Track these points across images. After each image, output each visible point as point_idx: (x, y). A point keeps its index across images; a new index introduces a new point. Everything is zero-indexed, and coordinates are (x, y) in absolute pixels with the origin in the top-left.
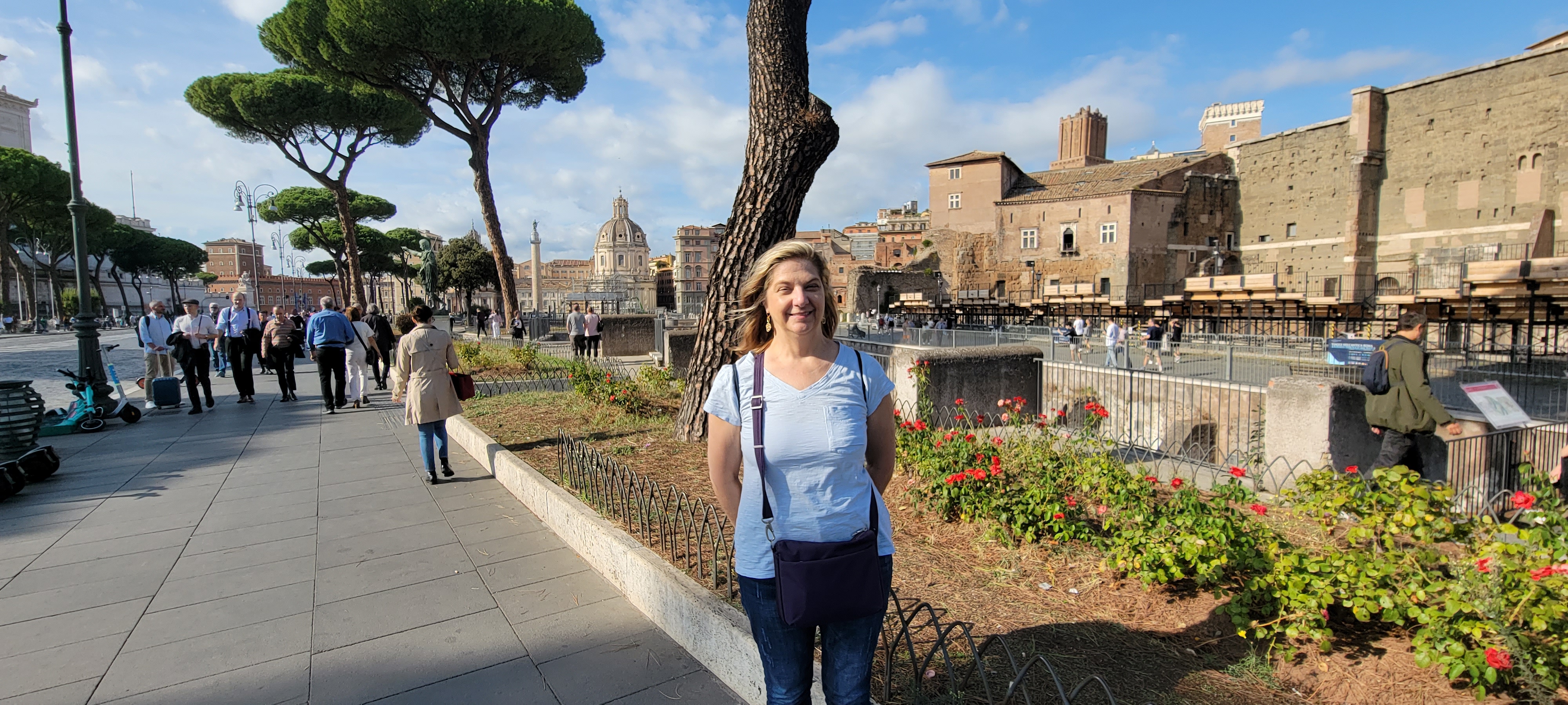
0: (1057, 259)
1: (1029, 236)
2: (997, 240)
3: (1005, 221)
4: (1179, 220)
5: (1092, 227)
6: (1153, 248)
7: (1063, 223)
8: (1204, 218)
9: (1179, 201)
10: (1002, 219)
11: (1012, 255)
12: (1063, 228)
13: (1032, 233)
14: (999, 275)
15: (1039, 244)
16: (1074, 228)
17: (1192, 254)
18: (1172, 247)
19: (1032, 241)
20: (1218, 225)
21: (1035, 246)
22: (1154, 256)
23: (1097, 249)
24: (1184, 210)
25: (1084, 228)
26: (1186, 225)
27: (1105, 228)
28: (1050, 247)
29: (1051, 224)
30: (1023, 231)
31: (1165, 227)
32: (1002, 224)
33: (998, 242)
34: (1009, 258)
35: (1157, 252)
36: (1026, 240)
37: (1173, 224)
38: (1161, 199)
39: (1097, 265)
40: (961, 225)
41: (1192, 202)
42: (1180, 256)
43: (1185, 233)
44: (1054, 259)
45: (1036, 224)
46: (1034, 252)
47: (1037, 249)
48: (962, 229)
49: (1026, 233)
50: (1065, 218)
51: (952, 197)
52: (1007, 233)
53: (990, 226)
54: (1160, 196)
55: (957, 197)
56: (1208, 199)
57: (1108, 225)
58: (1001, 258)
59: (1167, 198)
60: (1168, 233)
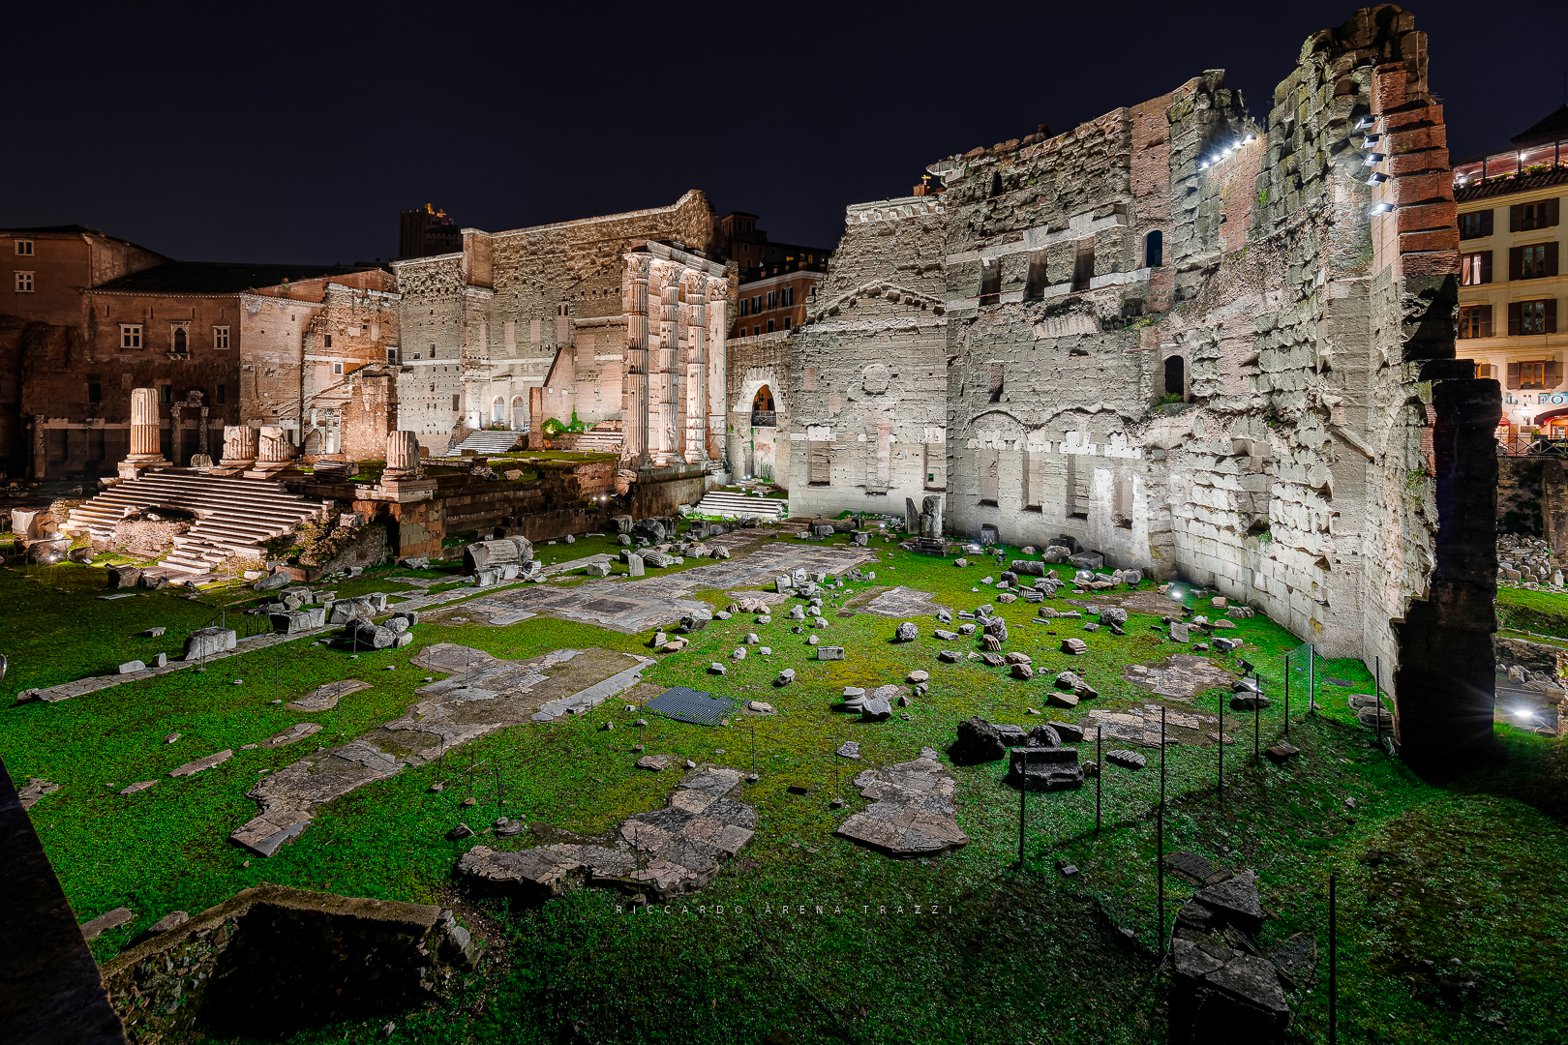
1: (132, 334)
2: (86, 335)
3: (96, 312)
4: (316, 330)
5: (206, 330)
6: (282, 357)
7: (174, 323)
8: (355, 331)
9: (317, 311)
10: (91, 310)
11: (110, 354)
12: (173, 328)
13: (137, 330)
15: (144, 344)
16: (186, 328)
17: (339, 367)
18: (308, 358)
19: (136, 339)
20: (374, 339)
21: (140, 346)
25: (198, 330)
26: (327, 336)
27: (219, 332)
28: (159, 347)
29: (161, 322)
30: (123, 327)
31: (296, 336)
33: (87, 338)
34: (106, 358)
36: (128, 338)
37: (308, 332)
38: (290, 307)
39: (211, 372)
40: (34, 313)
41: (335, 314)
42: (320, 368)
43: (328, 343)
44: (165, 362)
45: (140, 320)
46: (140, 354)
47: (142, 350)
48: (33, 318)
49: (127, 330)
50: (174, 316)
51: (21, 277)
52: (101, 328)
53: (74, 317)
54: (287, 304)
55: (28, 277)
56: (359, 313)
57: (222, 328)
58: (93, 357)
59: (300, 308)
60: (303, 342)
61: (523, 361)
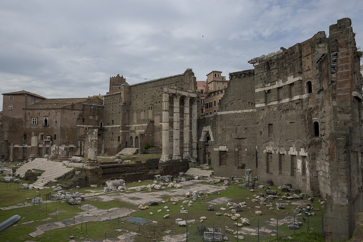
0: (43, 128)
2: (24, 121)
3: (27, 115)
4: (80, 118)
5: (52, 118)
6: (71, 126)
7: (44, 117)
8: (91, 117)
9: (81, 112)
10: (26, 114)
11: (29, 126)
12: (44, 118)
13: (36, 119)
14: (24, 133)
15: (37, 123)
16: (47, 118)
17: (86, 128)
18: (78, 126)
19: (35, 122)
20: (97, 120)
22: (71, 128)
23: (53, 125)
24: (82, 115)
25: (50, 118)
26: (83, 119)
27: (55, 119)
28: (41, 124)
29: (41, 117)
31: (76, 120)
32: (26, 116)
33: (24, 122)
34: (28, 127)
35: (72, 127)
36: (33, 122)
37: (78, 119)
38: (74, 111)
39: (53, 131)
40: (13, 115)
41: (86, 112)
42: (81, 128)
43: (83, 121)
44: (42, 128)
45: (36, 117)
46: (36, 126)
47: (37, 125)
48: (13, 117)
49: (33, 119)
50: (45, 115)
51: (10, 106)
52: (27, 119)
53: (21, 116)
54: (73, 110)
55: (12, 106)
56: (92, 112)
58: (25, 127)
59: (76, 111)
60: (77, 122)
61: (139, 125)
